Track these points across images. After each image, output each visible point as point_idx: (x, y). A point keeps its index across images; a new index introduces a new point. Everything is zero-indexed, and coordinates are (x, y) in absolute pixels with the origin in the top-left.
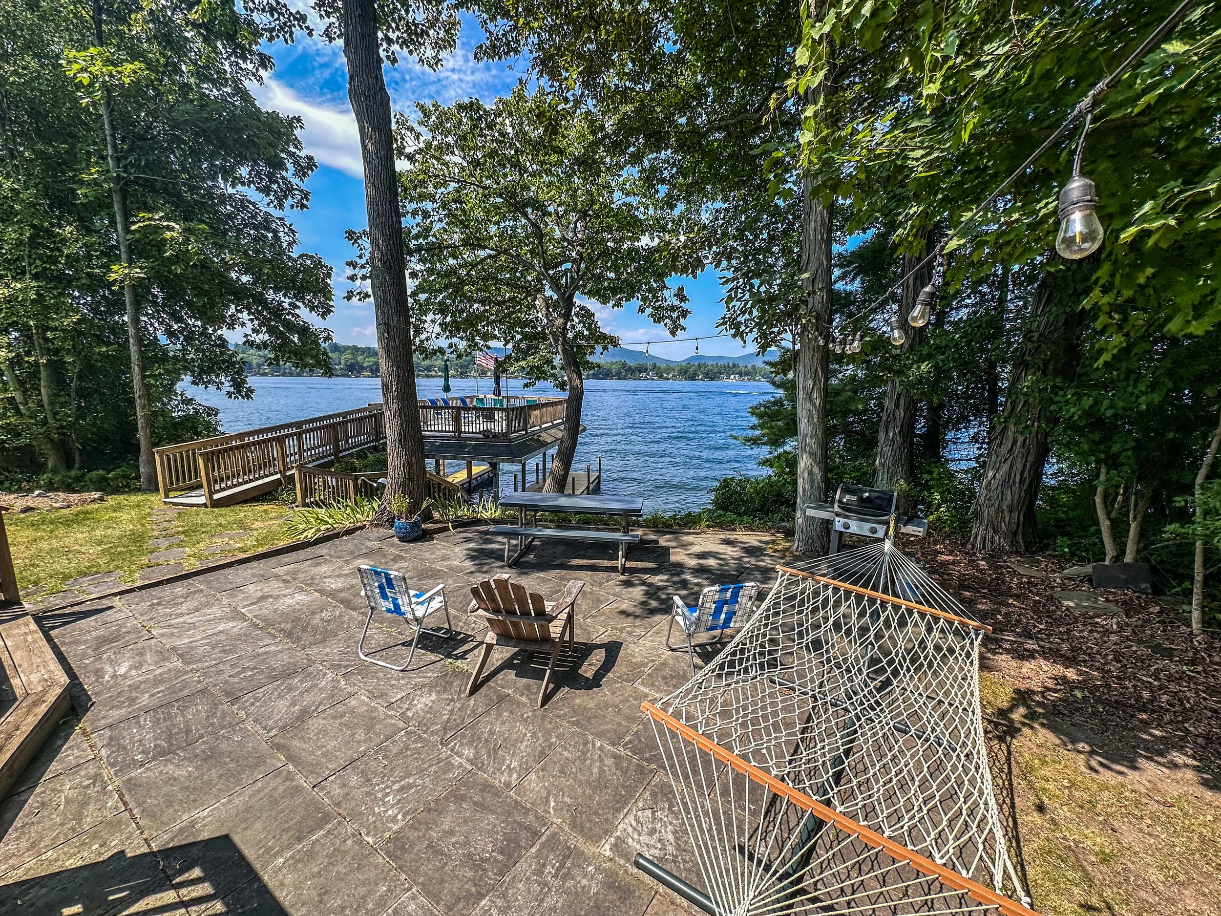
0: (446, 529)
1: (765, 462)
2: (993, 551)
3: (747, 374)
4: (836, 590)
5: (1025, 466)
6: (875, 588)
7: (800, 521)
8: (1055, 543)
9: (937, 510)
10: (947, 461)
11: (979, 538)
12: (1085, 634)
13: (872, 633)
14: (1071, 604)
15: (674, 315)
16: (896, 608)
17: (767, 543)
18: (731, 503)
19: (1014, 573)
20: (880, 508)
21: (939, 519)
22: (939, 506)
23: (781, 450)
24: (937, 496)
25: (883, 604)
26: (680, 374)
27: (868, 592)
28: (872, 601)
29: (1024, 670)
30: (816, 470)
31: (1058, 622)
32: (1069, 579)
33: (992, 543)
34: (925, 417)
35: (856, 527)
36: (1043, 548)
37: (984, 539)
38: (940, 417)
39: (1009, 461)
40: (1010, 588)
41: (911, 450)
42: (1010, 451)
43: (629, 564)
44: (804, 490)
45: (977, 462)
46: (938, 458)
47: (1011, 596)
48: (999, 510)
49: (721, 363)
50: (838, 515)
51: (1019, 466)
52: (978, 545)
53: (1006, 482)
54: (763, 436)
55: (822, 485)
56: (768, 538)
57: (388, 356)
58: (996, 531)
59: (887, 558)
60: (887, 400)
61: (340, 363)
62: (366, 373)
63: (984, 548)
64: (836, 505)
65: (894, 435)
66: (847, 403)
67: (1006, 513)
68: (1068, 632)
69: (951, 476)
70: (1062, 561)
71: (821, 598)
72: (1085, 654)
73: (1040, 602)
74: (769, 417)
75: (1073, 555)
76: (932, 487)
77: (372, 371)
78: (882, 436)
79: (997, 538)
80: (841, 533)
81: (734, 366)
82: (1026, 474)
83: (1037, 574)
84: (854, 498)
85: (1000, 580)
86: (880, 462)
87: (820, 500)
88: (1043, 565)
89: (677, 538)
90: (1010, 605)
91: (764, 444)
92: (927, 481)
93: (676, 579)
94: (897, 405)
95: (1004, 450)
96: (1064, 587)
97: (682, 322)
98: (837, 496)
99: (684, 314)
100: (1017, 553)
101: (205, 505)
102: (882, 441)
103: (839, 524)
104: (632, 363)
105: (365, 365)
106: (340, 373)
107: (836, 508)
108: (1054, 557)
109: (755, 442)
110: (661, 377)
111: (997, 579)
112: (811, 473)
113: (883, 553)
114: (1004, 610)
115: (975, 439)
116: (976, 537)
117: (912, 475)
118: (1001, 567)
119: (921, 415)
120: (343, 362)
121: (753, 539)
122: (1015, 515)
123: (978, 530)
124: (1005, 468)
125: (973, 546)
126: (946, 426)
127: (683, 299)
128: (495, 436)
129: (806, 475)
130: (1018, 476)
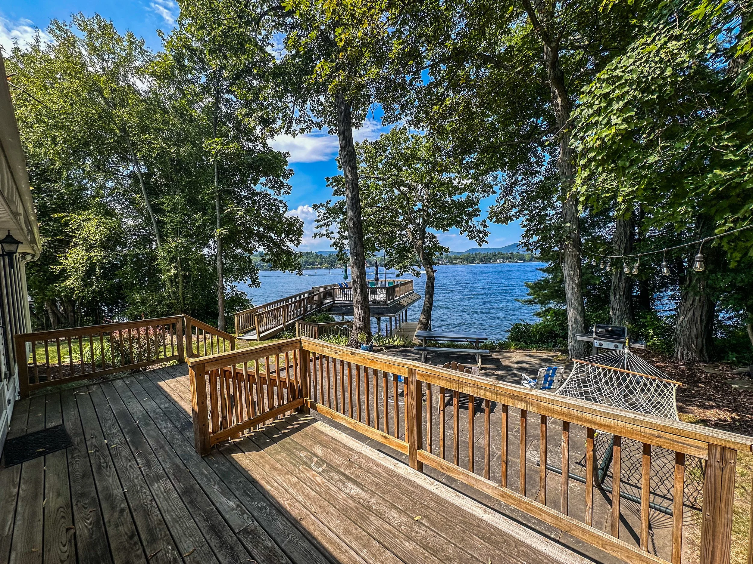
0: (382, 350)
1: (538, 314)
2: (689, 360)
3: (507, 258)
4: (603, 369)
5: (702, 312)
6: (623, 368)
7: (571, 344)
8: (728, 356)
9: (652, 339)
10: (656, 311)
11: (679, 353)
12: (745, 400)
13: (624, 386)
14: (737, 386)
15: (481, 235)
16: (634, 376)
17: (552, 357)
18: (521, 338)
19: (702, 372)
20: (618, 335)
21: (654, 344)
22: (653, 336)
23: (547, 307)
24: (650, 331)
25: (628, 375)
26: (464, 260)
27: (619, 369)
28: (622, 373)
29: (707, 414)
30: (578, 317)
31: (729, 394)
32: (736, 374)
33: (688, 356)
34: (638, 286)
35: (606, 345)
36: (720, 359)
37: (682, 354)
38: (648, 285)
39: (692, 310)
40: (700, 379)
41: (631, 305)
42: (692, 304)
43: (484, 366)
44: (572, 328)
45: (676, 311)
46: (650, 310)
47: (701, 383)
48: (689, 337)
49: (490, 252)
50: (595, 339)
51: (699, 312)
52: (679, 357)
53: (692, 322)
54: (535, 299)
55: (583, 325)
56: (552, 354)
57: (356, 267)
58: (689, 349)
59: (626, 356)
60: (613, 277)
63: (683, 359)
64: (594, 334)
65: (620, 297)
66: (588, 279)
67: (694, 339)
68: (735, 399)
69: (659, 319)
70: (733, 365)
71: (597, 372)
72: (743, 408)
73: (718, 385)
74: (539, 288)
75: (739, 362)
76: (647, 326)
78: (612, 298)
79: (690, 353)
80: (598, 348)
81: (499, 253)
82: (704, 317)
83: (718, 372)
84: (604, 331)
85: (693, 375)
86: (613, 312)
87: (582, 332)
88: (721, 368)
89: (501, 355)
90: (699, 387)
91: (536, 303)
92: (644, 323)
93: (510, 373)
94: (620, 280)
95: (688, 304)
96: (733, 378)
97: (486, 238)
98: (594, 329)
99: (487, 234)
100: (704, 361)
101: (257, 340)
102: (612, 301)
103: (596, 343)
107: (594, 335)
108: (727, 363)
109: (530, 302)
110: (452, 262)
111: (692, 374)
112: (575, 318)
113: (624, 354)
114: (696, 389)
115: (673, 297)
116: (677, 353)
117: (633, 320)
118: (694, 369)
119: (635, 285)
121: (544, 355)
122: (700, 340)
123: (679, 350)
124: (690, 314)
125: (676, 358)
126: (653, 290)
127: (485, 226)
128: (379, 302)
129: (573, 320)
130: (699, 318)
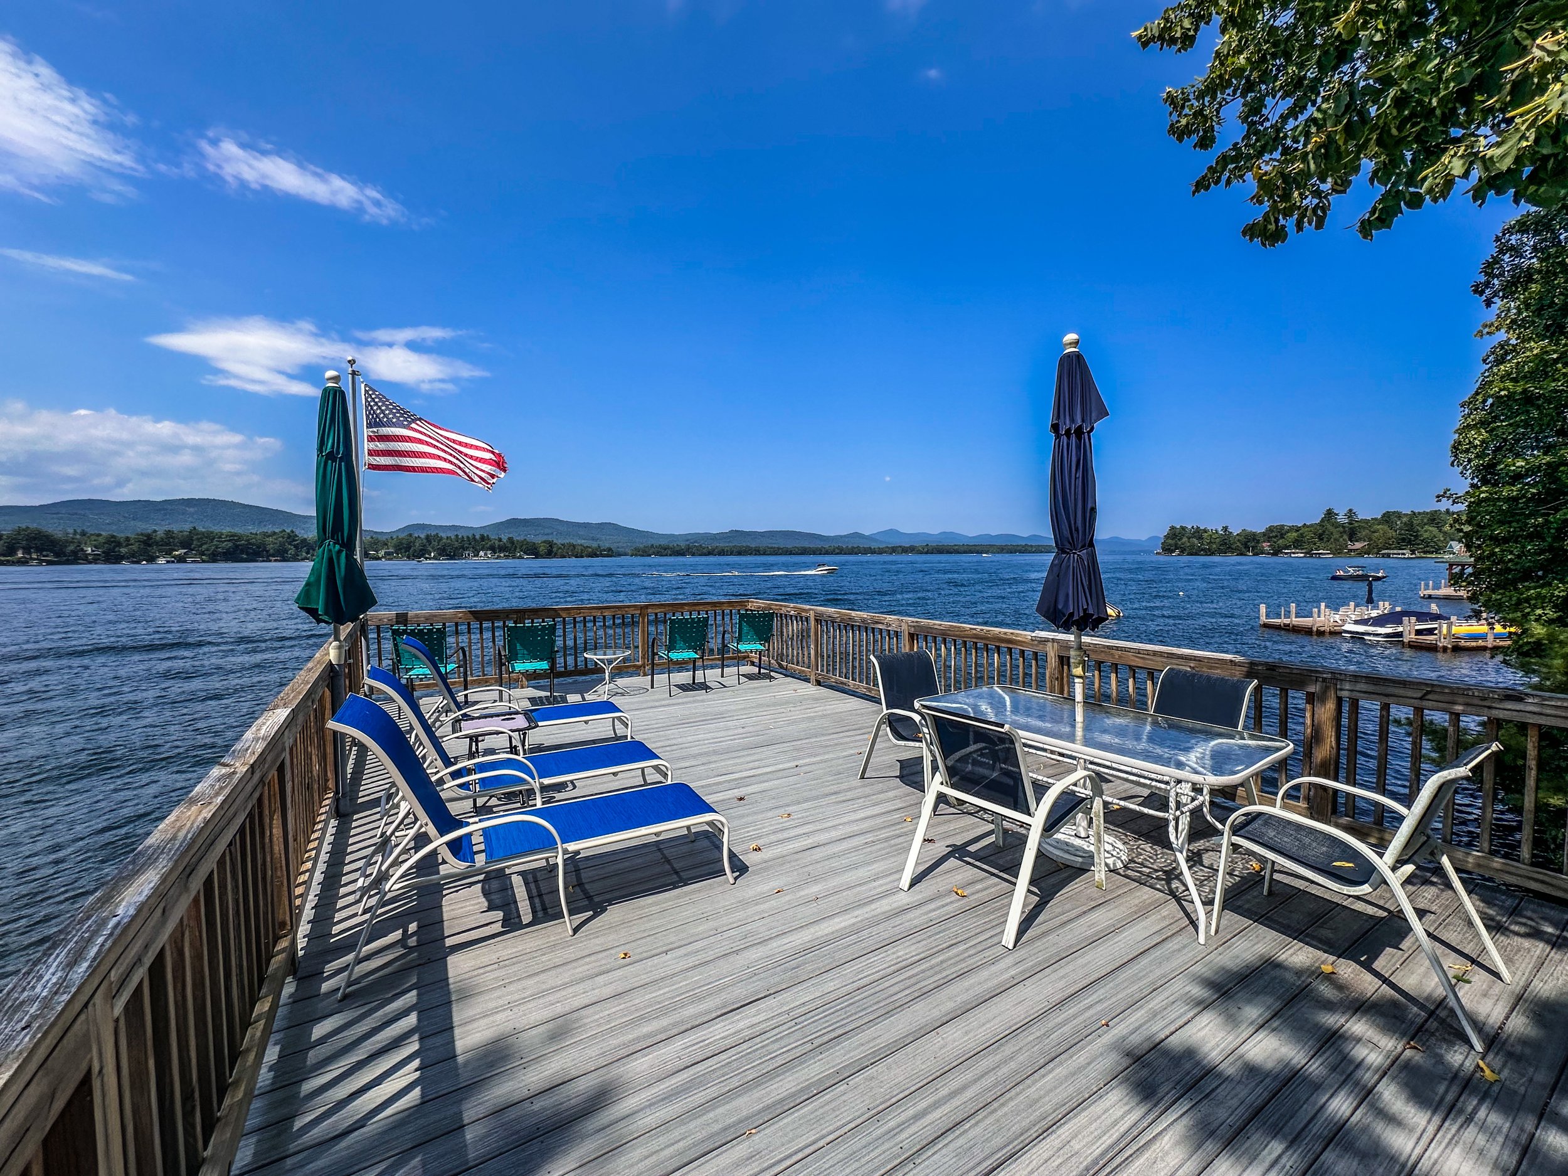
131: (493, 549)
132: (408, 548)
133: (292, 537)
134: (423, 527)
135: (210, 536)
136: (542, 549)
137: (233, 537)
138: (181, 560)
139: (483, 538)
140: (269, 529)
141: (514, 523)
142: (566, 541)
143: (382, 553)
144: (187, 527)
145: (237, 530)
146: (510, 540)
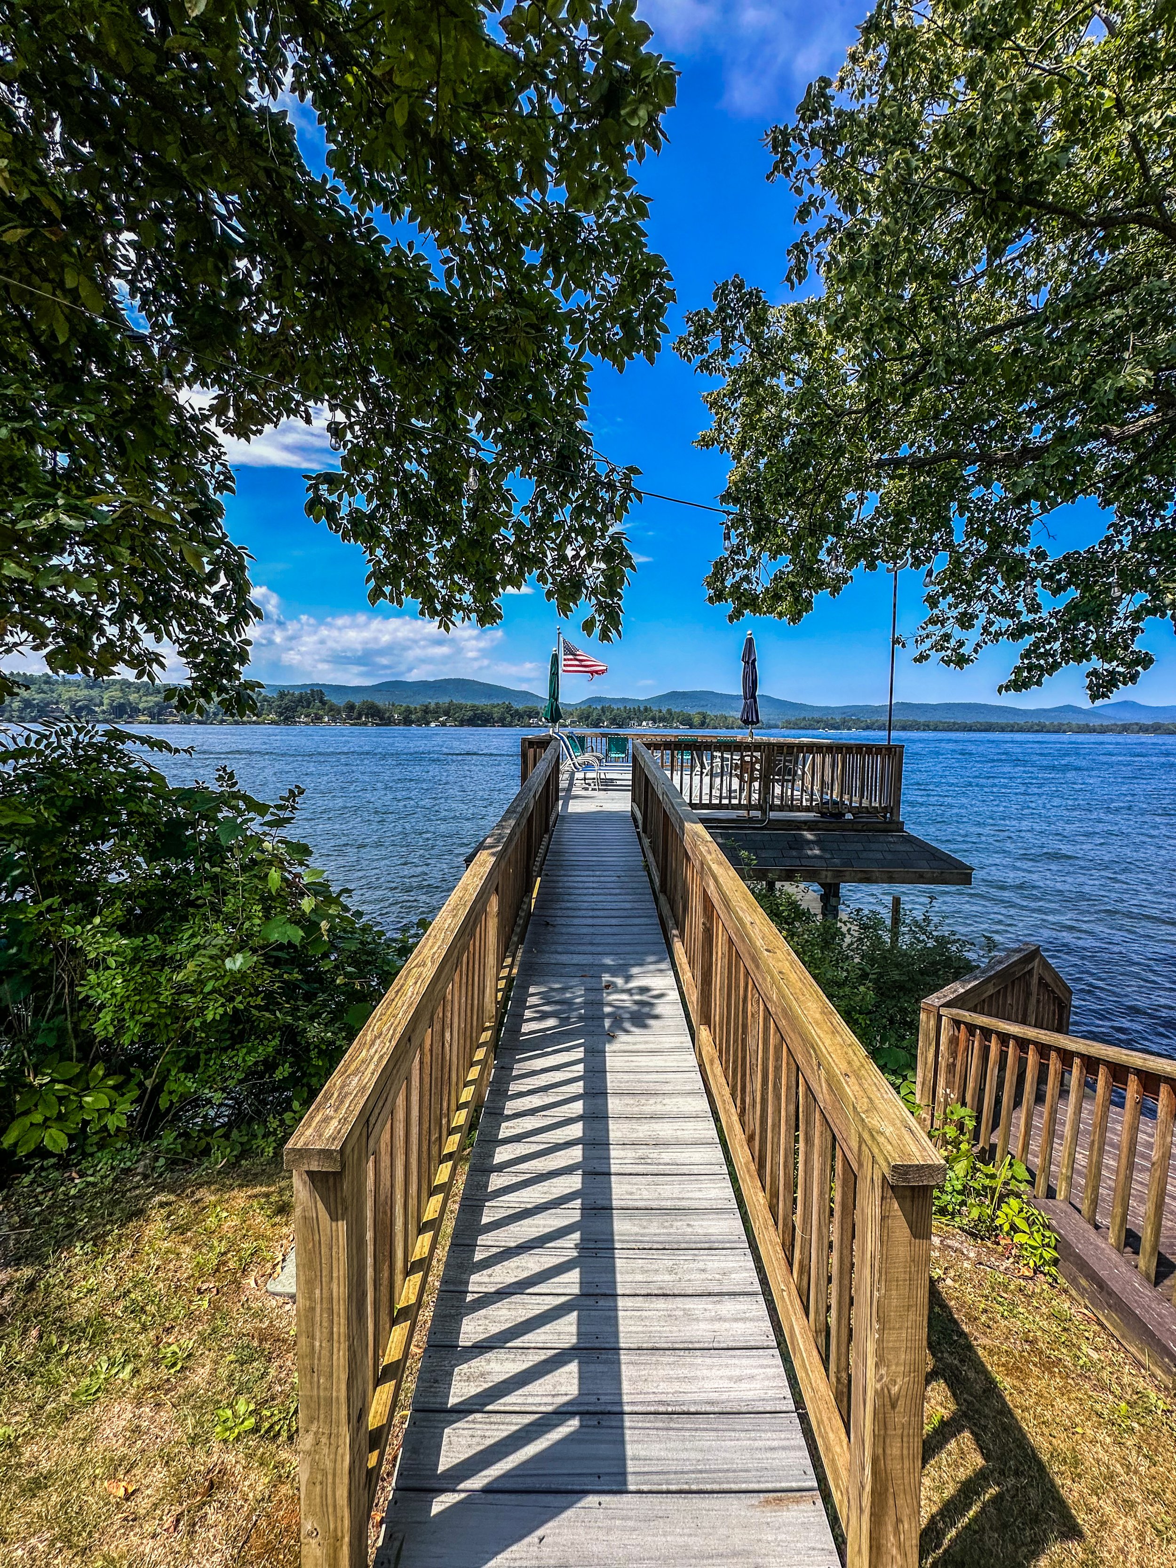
26: (580, 719)
61: (102, 704)
62: (142, 718)
77: (152, 715)
104: (519, 706)
105: (141, 706)
106: (101, 717)
120: (106, 701)
131: (654, 720)
132: (587, 718)
133: (509, 708)
134: (599, 699)
135: (460, 707)
136: (696, 720)
137: (474, 708)
138: (443, 724)
139: (646, 709)
140: (496, 702)
141: (674, 696)
142: (718, 713)
143: (568, 722)
144: (447, 700)
145: (477, 703)
146: (669, 712)
